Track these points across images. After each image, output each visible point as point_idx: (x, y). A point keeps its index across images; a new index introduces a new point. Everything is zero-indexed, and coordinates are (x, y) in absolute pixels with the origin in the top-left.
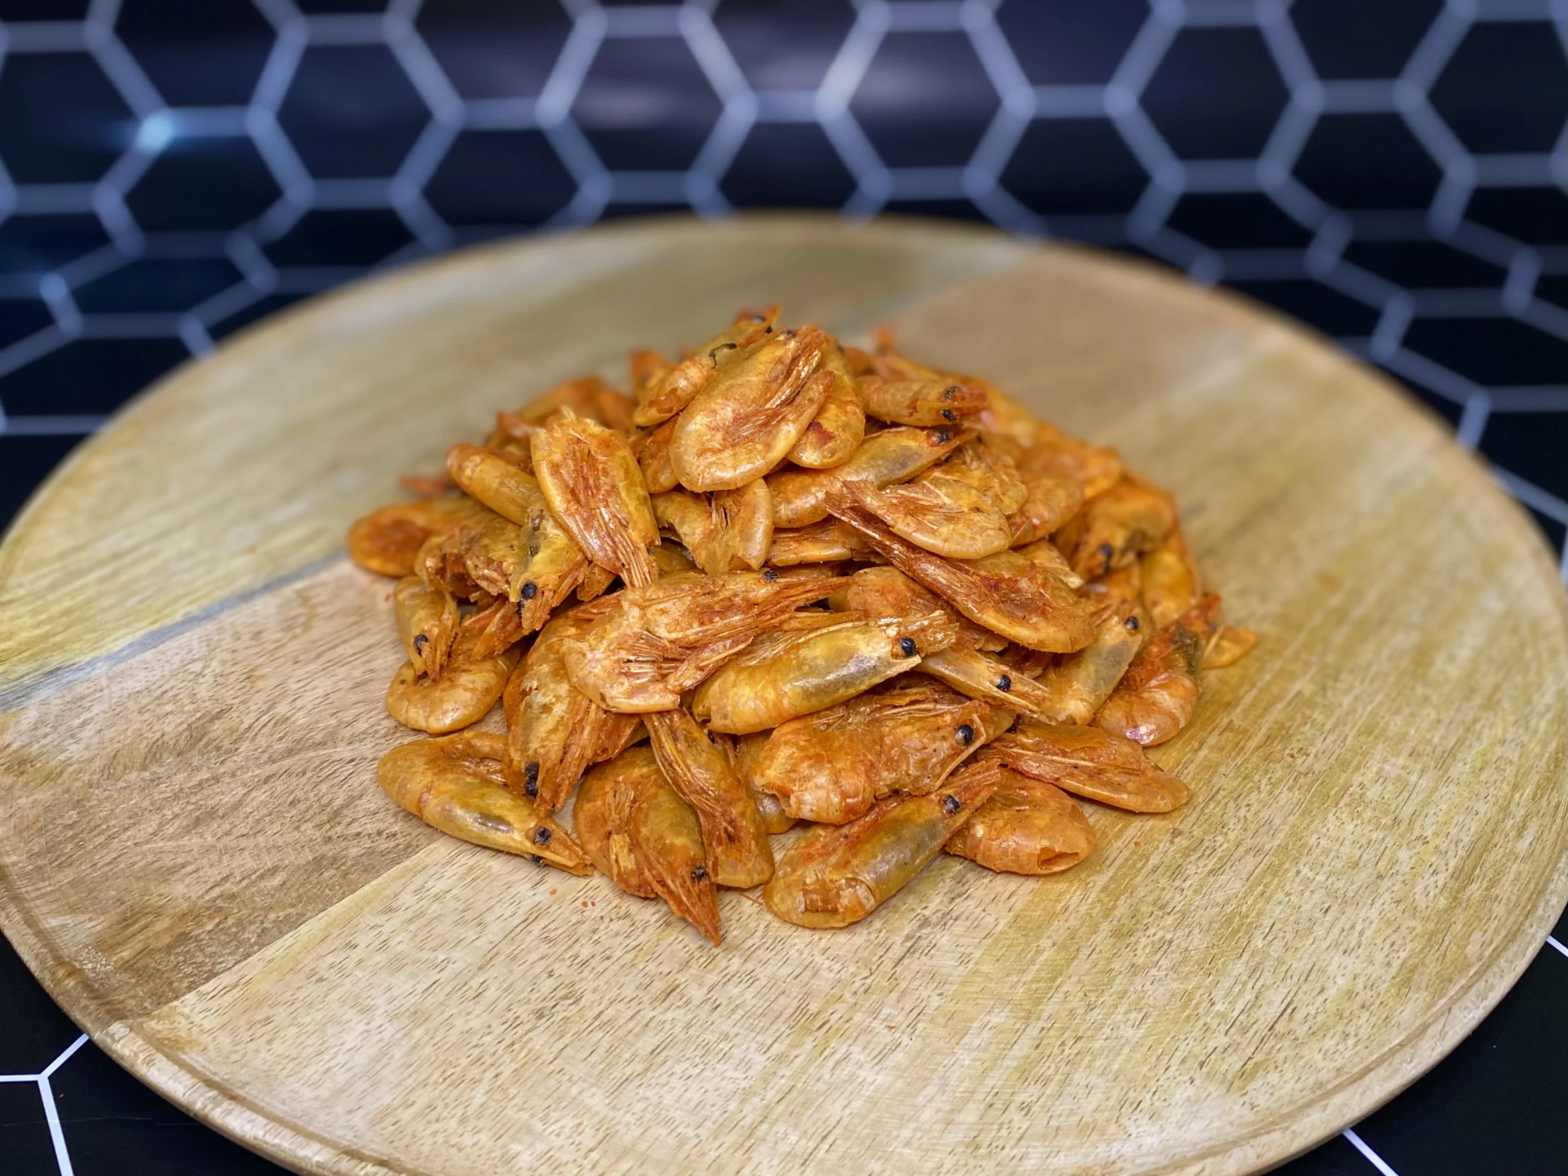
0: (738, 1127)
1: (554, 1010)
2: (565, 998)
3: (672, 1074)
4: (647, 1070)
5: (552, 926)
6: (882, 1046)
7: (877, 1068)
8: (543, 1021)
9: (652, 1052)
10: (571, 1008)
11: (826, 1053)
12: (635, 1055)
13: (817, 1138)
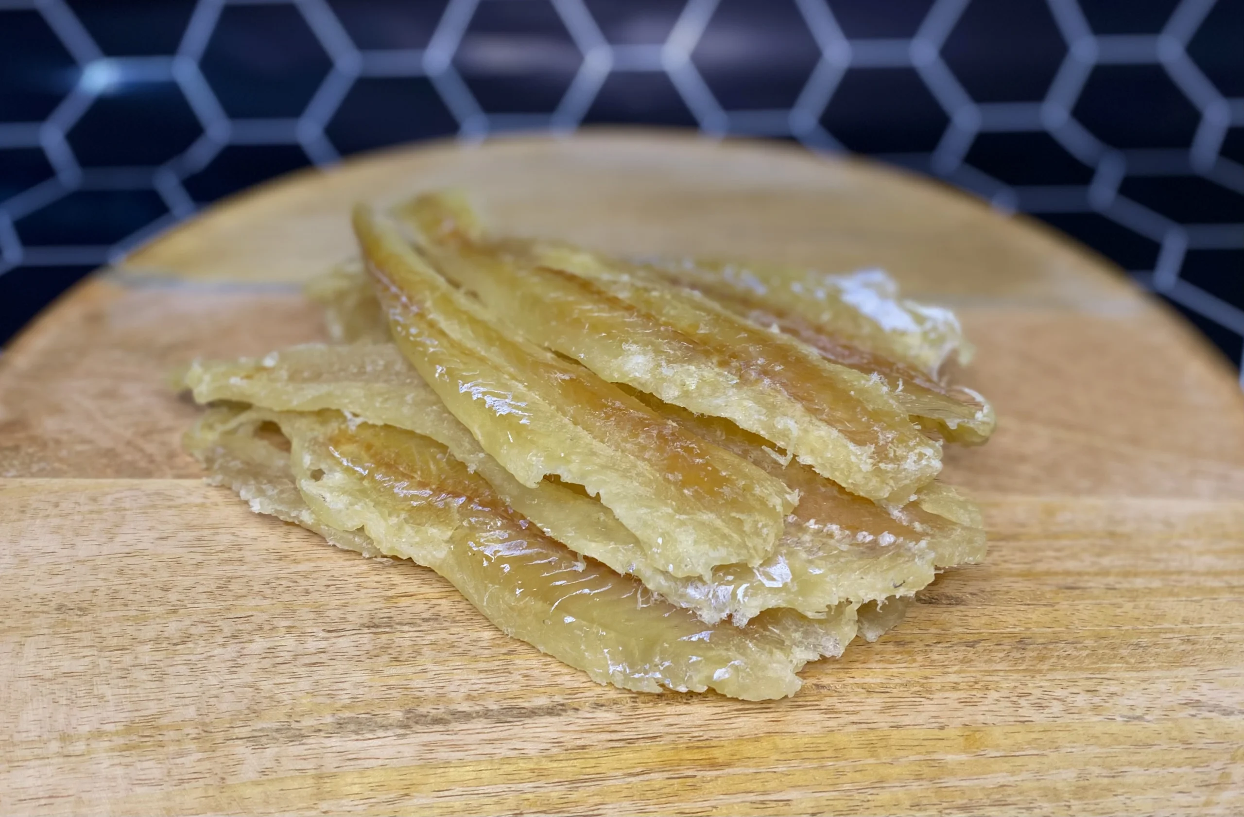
0: (32, 750)
1: (67, 611)
2: (80, 609)
3: (55, 693)
4: (49, 680)
5: (132, 567)
6: (151, 777)
7: (130, 786)
8: (57, 612)
9: (64, 673)
10: (75, 617)
11: (124, 753)
12: (57, 667)
13: (50, 793)
